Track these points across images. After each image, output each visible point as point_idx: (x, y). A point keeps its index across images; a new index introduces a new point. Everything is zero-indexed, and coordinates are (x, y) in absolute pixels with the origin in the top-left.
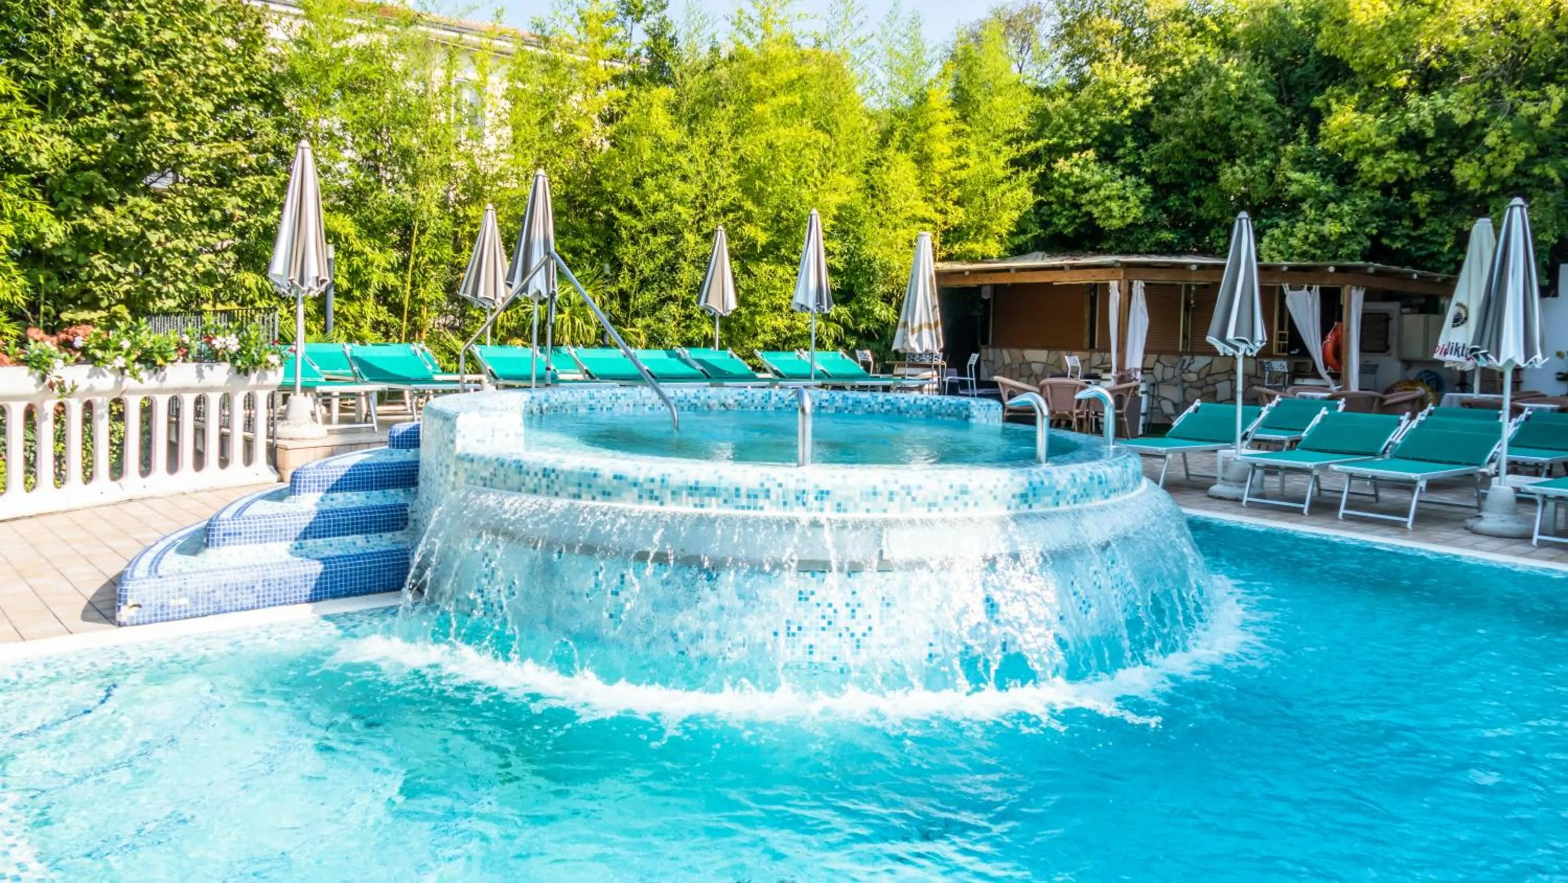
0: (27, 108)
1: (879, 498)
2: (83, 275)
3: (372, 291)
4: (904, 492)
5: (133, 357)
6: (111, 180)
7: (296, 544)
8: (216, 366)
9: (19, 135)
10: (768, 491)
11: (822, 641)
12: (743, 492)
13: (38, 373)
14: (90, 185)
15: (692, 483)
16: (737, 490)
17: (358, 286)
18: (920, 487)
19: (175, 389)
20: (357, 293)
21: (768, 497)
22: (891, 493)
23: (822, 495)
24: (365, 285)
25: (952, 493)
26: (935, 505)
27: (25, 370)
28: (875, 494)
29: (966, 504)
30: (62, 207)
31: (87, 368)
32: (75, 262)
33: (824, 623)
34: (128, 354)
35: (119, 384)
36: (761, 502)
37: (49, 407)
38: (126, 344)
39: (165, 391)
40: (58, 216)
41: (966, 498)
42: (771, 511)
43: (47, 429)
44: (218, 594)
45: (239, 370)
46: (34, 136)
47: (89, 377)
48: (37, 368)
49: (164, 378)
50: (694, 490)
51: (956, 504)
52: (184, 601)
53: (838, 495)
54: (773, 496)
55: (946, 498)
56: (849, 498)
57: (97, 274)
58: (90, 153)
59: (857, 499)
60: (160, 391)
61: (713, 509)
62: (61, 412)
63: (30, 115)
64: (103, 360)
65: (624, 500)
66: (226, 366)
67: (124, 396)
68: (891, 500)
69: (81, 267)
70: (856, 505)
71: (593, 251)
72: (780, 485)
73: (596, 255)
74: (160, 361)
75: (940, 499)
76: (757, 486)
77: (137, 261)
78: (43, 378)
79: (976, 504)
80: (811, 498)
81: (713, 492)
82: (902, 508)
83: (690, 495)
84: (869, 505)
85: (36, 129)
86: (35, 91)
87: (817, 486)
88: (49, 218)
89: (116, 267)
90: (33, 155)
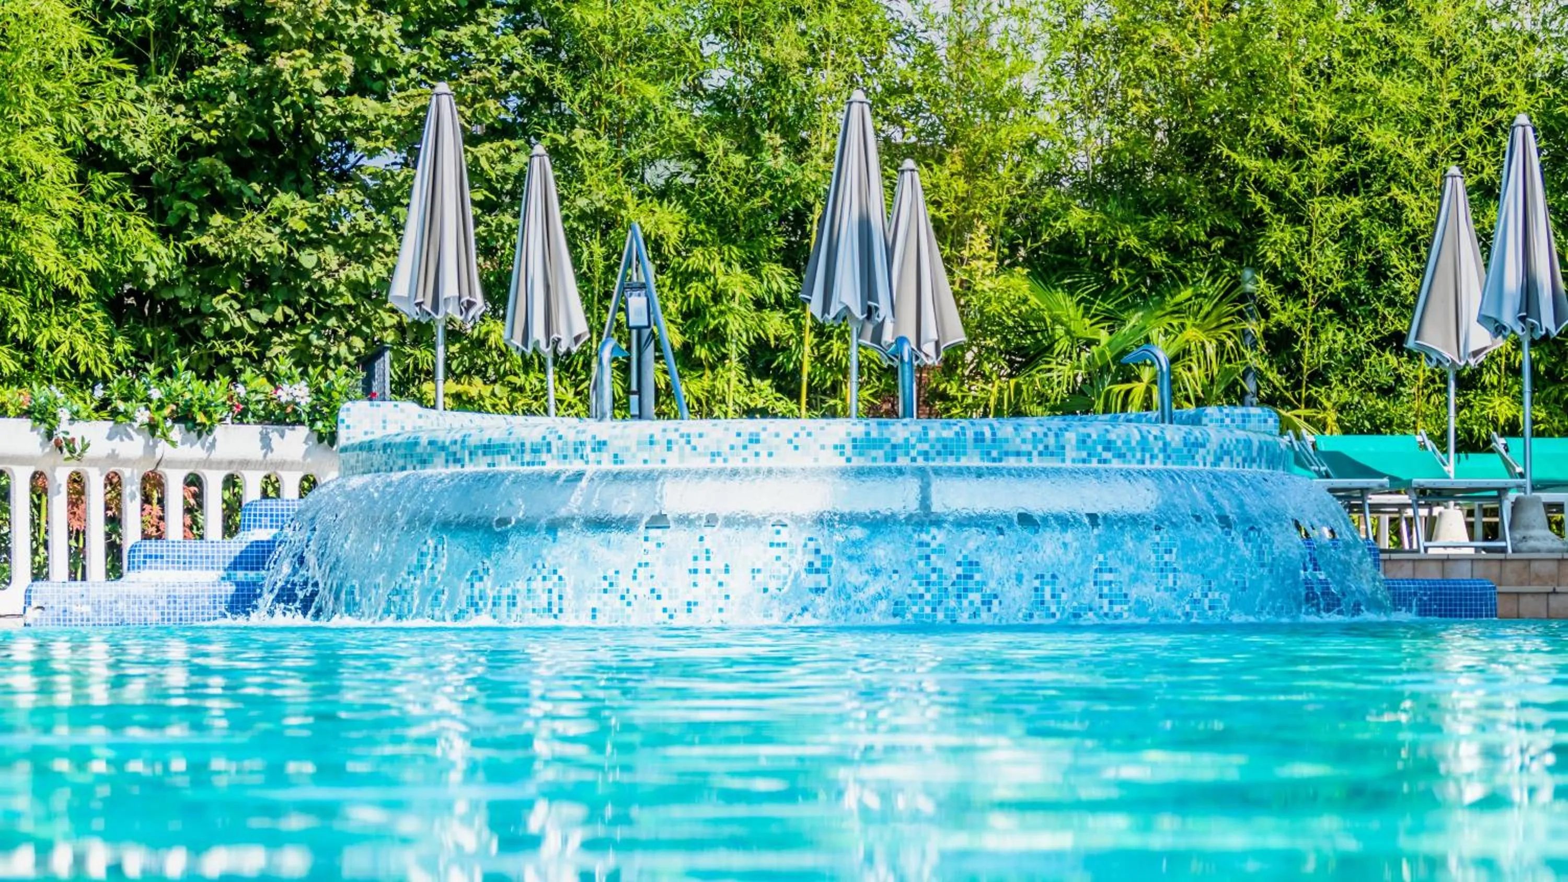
0: (116, 63)
1: (657, 448)
2: (207, 332)
3: (733, 350)
4: (683, 441)
5: (166, 412)
6: (243, 170)
7: (224, 574)
8: (288, 432)
9: (107, 107)
10: (549, 444)
11: (605, 604)
12: (528, 446)
13: (44, 427)
14: (209, 183)
15: (485, 442)
16: (523, 445)
17: (703, 338)
18: (701, 435)
19: (231, 463)
20: (701, 352)
21: (549, 451)
22: (669, 442)
23: (600, 445)
24: (718, 337)
25: (739, 442)
26: (719, 454)
27: (27, 423)
28: (651, 443)
29: (757, 454)
30: (171, 220)
31: (106, 426)
32: (197, 311)
33: (605, 585)
34: (160, 407)
35: (150, 450)
36: (544, 457)
37: (61, 476)
38: (156, 394)
39: (218, 465)
40: (164, 234)
41: (757, 447)
42: (552, 466)
43: (59, 505)
44: (120, 605)
45: (321, 439)
46: (128, 108)
47: (110, 437)
48: (42, 421)
49: (213, 445)
50: (488, 448)
51: (745, 453)
52: (87, 609)
53: (615, 446)
54: (554, 450)
55: (732, 448)
56: (627, 449)
57: (227, 327)
58: (207, 127)
59: (634, 449)
60: (209, 464)
61: (504, 465)
62: (77, 484)
63: (122, 74)
64: (126, 414)
65: (435, 467)
66: (303, 431)
67: (160, 469)
68: (669, 449)
69: (204, 316)
70: (634, 456)
71: (1218, 244)
72: (560, 438)
73: (1225, 252)
74: (201, 418)
75: (725, 449)
76: (540, 440)
77: (288, 303)
78: (50, 435)
79: (770, 455)
80: (588, 449)
81: (502, 449)
82: (682, 457)
83: (484, 454)
84: (646, 456)
85: (131, 95)
86: (127, 33)
87: (594, 437)
88: (148, 238)
89: (255, 314)
90: (126, 138)
